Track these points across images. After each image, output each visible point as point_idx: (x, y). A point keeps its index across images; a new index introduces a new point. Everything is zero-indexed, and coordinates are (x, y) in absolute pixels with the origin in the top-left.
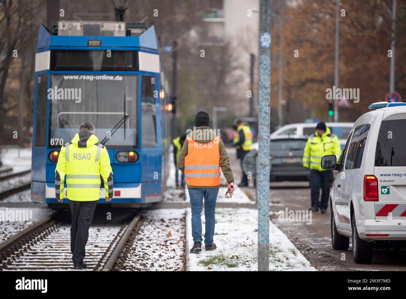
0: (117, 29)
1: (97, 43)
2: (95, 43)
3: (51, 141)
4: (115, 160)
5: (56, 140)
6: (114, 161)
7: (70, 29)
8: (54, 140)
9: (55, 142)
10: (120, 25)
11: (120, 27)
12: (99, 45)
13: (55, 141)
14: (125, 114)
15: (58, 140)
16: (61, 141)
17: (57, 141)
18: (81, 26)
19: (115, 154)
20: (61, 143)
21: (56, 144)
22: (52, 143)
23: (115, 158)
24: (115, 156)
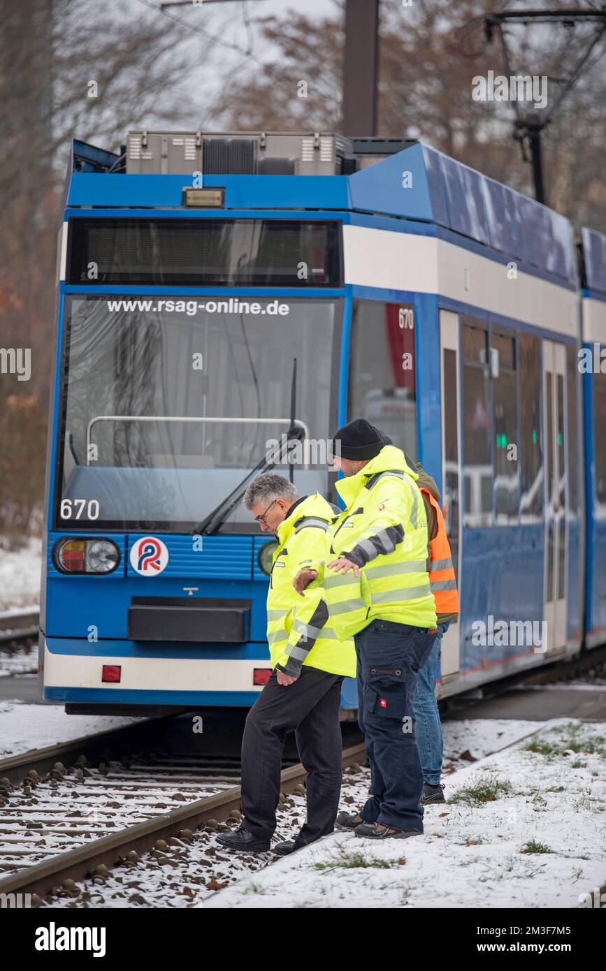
0: (307, 156)
1: (214, 198)
2: (204, 198)
3: (63, 508)
4: (257, 569)
5: (76, 502)
6: (252, 572)
7: (165, 157)
8: (70, 503)
9: (75, 509)
10: (317, 144)
11: (317, 148)
12: (218, 203)
13: (72, 506)
14: (293, 424)
15: (84, 502)
16: (94, 506)
17: (80, 504)
18: (198, 147)
19: (256, 552)
20: (93, 514)
21: (78, 517)
22: (66, 512)
23: (256, 563)
24: (256, 557)
